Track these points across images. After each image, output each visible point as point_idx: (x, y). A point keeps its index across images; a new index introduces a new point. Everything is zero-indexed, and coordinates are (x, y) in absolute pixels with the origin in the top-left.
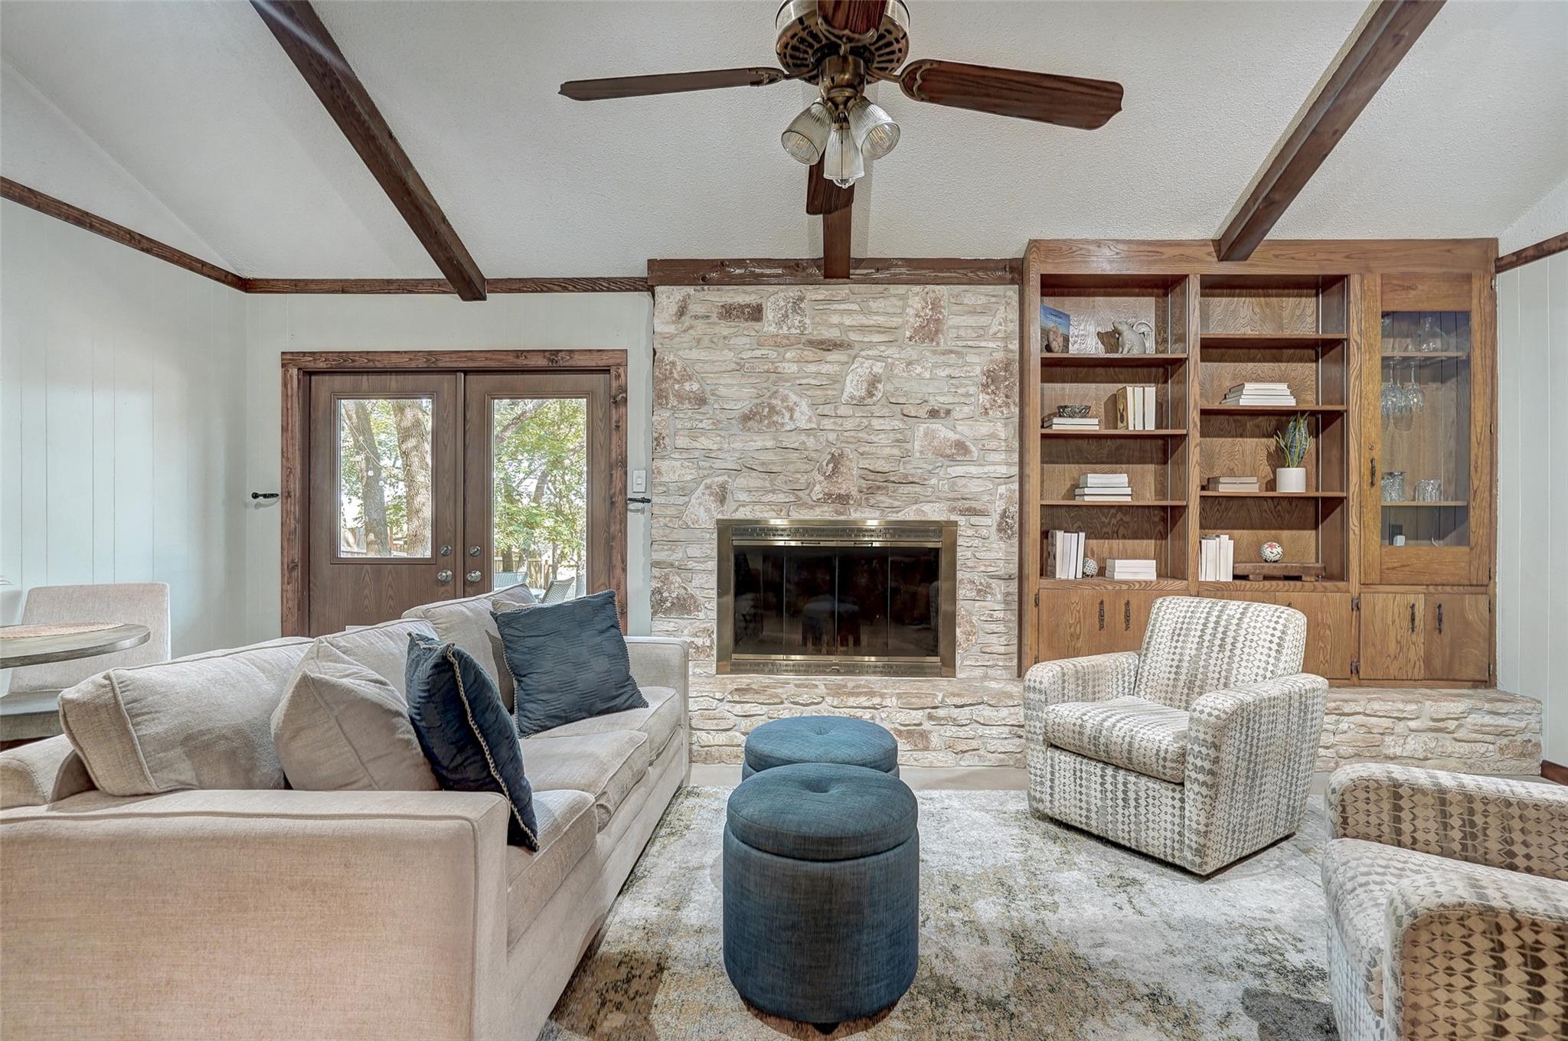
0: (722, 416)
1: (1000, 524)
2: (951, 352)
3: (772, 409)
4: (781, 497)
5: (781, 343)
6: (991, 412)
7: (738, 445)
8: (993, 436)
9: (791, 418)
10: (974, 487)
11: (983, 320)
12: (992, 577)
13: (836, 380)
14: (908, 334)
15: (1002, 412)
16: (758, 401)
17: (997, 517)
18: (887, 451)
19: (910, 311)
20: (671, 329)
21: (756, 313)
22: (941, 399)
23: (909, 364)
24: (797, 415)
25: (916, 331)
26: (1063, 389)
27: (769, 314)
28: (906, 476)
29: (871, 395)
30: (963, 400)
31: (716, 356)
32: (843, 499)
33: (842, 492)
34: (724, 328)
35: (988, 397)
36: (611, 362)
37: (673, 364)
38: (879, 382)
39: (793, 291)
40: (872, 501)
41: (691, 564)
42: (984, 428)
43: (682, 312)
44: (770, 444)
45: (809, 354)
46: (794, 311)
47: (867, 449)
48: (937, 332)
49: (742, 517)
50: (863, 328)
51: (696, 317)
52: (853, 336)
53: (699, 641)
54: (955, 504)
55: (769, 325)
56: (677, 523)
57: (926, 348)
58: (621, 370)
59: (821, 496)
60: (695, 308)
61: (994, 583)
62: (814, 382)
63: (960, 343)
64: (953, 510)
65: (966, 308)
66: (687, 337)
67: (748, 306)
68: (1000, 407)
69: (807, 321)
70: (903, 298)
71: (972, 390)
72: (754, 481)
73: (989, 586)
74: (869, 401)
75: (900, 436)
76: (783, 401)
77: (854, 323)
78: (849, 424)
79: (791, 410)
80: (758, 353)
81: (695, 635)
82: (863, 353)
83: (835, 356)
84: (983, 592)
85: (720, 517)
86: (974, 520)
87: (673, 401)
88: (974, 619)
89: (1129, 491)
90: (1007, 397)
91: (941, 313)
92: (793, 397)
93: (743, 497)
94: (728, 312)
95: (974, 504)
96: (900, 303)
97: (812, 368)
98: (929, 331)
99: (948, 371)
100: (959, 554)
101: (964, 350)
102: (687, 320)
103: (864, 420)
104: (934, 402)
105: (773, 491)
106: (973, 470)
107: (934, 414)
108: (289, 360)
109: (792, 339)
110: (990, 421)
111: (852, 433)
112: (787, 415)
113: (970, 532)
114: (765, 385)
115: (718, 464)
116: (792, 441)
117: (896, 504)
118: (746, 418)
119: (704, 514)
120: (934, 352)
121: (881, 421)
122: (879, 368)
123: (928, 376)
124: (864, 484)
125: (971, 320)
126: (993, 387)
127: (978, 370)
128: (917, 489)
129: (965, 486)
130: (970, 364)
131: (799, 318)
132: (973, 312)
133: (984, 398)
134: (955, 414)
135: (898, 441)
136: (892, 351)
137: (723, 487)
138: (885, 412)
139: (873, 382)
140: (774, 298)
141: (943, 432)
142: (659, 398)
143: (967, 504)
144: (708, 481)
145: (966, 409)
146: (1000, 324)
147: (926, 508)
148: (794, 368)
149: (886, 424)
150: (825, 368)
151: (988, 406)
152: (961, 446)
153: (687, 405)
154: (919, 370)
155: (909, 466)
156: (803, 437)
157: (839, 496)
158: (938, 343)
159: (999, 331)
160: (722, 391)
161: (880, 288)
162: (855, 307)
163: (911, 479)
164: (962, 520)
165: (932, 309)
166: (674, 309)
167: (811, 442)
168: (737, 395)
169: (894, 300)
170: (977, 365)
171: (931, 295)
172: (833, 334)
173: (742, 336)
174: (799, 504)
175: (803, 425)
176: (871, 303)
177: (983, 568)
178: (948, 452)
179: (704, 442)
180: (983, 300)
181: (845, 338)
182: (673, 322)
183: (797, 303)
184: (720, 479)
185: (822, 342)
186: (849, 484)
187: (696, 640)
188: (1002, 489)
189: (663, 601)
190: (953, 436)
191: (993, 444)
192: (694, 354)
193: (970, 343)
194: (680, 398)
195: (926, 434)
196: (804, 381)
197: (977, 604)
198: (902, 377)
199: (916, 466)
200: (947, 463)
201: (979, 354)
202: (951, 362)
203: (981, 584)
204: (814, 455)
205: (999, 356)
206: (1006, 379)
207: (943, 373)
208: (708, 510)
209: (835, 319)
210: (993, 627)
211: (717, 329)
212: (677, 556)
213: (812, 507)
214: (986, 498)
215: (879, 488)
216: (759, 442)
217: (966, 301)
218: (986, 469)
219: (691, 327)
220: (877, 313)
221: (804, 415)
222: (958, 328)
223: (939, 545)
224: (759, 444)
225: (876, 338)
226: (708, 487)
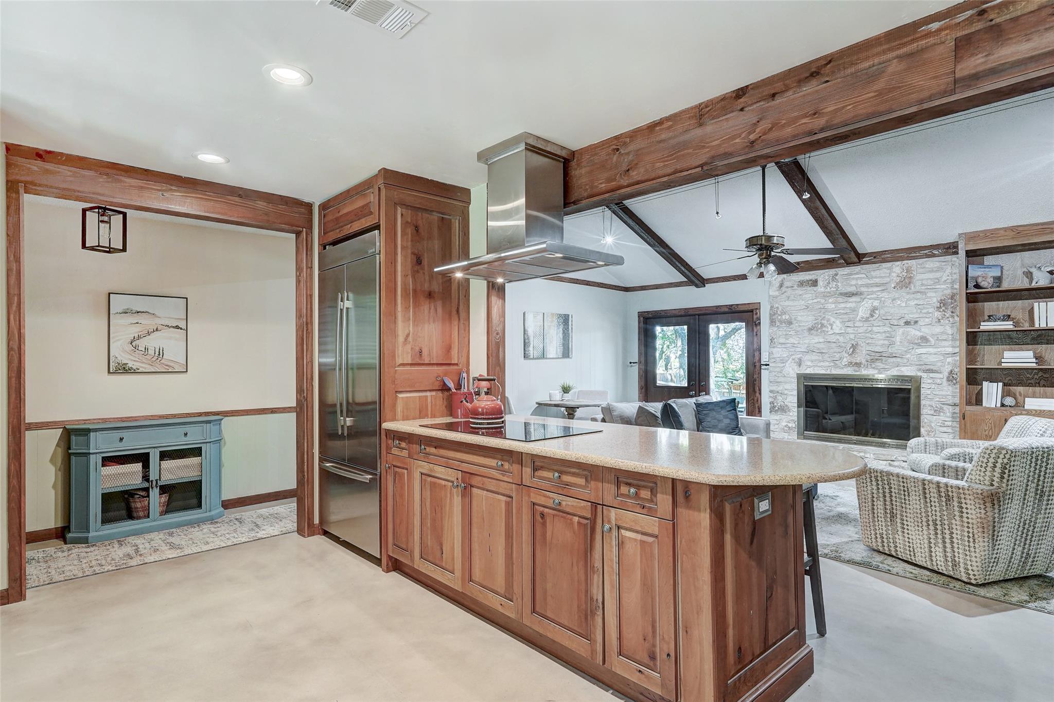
0: (799, 329)
1: (948, 378)
2: (918, 292)
3: (823, 325)
4: (827, 364)
5: (825, 296)
6: (942, 321)
7: (807, 341)
8: (943, 333)
9: (832, 328)
10: (932, 359)
11: (938, 275)
12: (943, 404)
13: (854, 310)
14: (893, 286)
15: (949, 321)
16: (816, 322)
17: (946, 374)
18: (882, 342)
19: (894, 275)
20: (777, 293)
21: (815, 283)
22: (912, 316)
23: (894, 300)
24: (834, 327)
25: (897, 284)
26: (998, 305)
27: (820, 283)
28: (892, 353)
29: (872, 316)
30: (925, 315)
31: (796, 303)
32: (858, 365)
33: (858, 361)
34: (800, 291)
35: (940, 313)
36: (753, 308)
37: (778, 308)
38: (877, 310)
39: (832, 272)
40: (873, 366)
41: (786, 392)
42: (938, 329)
43: (781, 286)
44: (821, 340)
45: (840, 299)
46: (833, 280)
47: (870, 341)
48: (910, 283)
49: (809, 372)
50: (867, 286)
51: (787, 287)
52: (863, 289)
53: (790, 425)
54: (920, 367)
55: (820, 288)
56: (780, 375)
57: (903, 292)
58: (758, 311)
59: (846, 363)
60: (787, 284)
61: (945, 407)
62: (843, 312)
63: (923, 288)
64: (919, 370)
65: (927, 270)
66: (784, 296)
67: (811, 280)
68: (948, 318)
69: (839, 284)
70: (890, 269)
71: (930, 310)
72: (814, 357)
73: (941, 408)
74: (871, 319)
75: (888, 335)
76: (828, 321)
77: (863, 283)
78: (861, 330)
79: (831, 325)
80: (815, 301)
81: (788, 422)
82: (868, 297)
83: (853, 299)
84: (938, 411)
85: (799, 372)
86: (932, 375)
87: (778, 324)
88: (933, 425)
89: (1034, 360)
90: (952, 312)
91: (912, 273)
92: (833, 319)
93: (809, 363)
94: (802, 284)
95: (932, 367)
96: (889, 271)
97: (843, 305)
98: (905, 282)
99: (916, 302)
100: (922, 392)
101: (926, 291)
102: (784, 289)
103: (869, 328)
104: (908, 318)
105: (823, 361)
106: (931, 350)
107: (907, 323)
108: (641, 314)
109: (832, 293)
110: (942, 325)
111: (863, 334)
112: (830, 327)
113: (929, 381)
114: (819, 314)
115: (798, 349)
116: (833, 338)
117: (887, 367)
118: (810, 330)
119: (792, 371)
120: (908, 293)
121: (878, 328)
122: (876, 303)
123: (904, 305)
124: (869, 358)
125: (931, 276)
126: (943, 308)
127: (935, 300)
128: (899, 360)
129: (927, 358)
130: (930, 297)
131: (835, 283)
132: (932, 271)
133: (938, 314)
134: (920, 323)
135: (887, 337)
136: (885, 294)
137: (800, 360)
138: (880, 323)
139: (873, 310)
140: (823, 276)
141: (913, 332)
142: (772, 322)
143: (928, 367)
144: (794, 357)
145: (927, 320)
146: (948, 276)
147: (903, 369)
148: (833, 306)
149: (881, 329)
150: (849, 305)
151: (940, 318)
152: (924, 339)
153: (784, 325)
154: (899, 302)
155: (894, 349)
156: (838, 337)
157: (856, 363)
158: (910, 289)
159: (948, 279)
160: (799, 318)
161: (877, 265)
162: (864, 276)
163: (894, 355)
164: (924, 375)
165: (907, 272)
166: (778, 285)
167: (841, 339)
168: (807, 319)
169: (885, 270)
170: (934, 298)
171: (906, 265)
172: (853, 289)
173: (808, 294)
174: (836, 366)
175: (837, 332)
176: (872, 273)
177: (938, 399)
178: (916, 341)
179: (791, 340)
180: (938, 264)
181: (859, 290)
182: (778, 290)
183: (834, 278)
184: (799, 356)
185: (846, 294)
186: (860, 357)
187: (789, 424)
188: (949, 360)
189: (774, 407)
190: (919, 334)
191: (944, 337)
192: (787, 303)
193: (928, 287)
194: (781, 322)
195: (903, 334)
196: (838, 312)
197: (935, 417)
198: (889, 307)
199: (896, 349)
200: (916, 347)
201: (935, 292)
202: (918, 297)
203: (937, 407)
204: (843, 345)
205: (949, 292)
206: (952, 303)
207: (912, 303)
208: (793, 369)
209: (853, 282)
210: (945, 429)
211: (797, 292)
212: (780, 388)
213: (842, 368)
214: (939, 364)
215: (877, 359)
216: (816, 340)
217: (927, 266)
218: (939, 350)
219: (785, 292)
220: (876, 277)
221: (838, 326)
222: (922, 280)
223: (910, 387)
224: (817, 341)
225: (875, 289)
226: (793, 359)
